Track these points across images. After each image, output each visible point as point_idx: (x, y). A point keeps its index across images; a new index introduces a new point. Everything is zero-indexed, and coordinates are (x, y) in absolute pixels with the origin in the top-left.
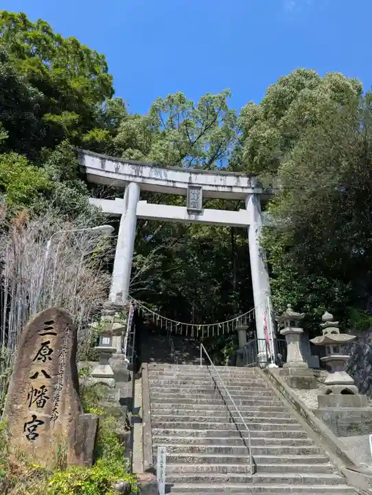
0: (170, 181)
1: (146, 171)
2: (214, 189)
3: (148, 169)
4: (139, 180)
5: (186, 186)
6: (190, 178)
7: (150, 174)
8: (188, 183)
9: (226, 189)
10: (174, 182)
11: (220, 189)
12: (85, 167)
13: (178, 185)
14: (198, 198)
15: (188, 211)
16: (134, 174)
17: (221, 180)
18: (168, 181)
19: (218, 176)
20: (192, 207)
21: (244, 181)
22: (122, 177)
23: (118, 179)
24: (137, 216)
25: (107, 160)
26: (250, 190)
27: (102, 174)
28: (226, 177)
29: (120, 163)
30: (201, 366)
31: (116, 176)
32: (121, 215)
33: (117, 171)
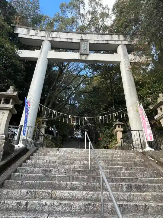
0: (69, 39)
1: (54, 34)
2: (97, 42)
3: (56, 33)
4: (50, 39)
5: (79, 41)
6: (82, 37)
7: (57, 35)
8: (81, 39)
9: (104, 42)
10: (71, 39)
11: (101, 42)
12: (17, 34)
13: (74, 41)
14: (87, 47)
15: (81, 54)
16: (47, 36)
17: (101, 37)
18: (67, 39)
19: (99, 35)
20: (83, 52)
21: (115, 37)
22: (40, 38)
23: (37, 40)
24: (48, 58)
25: (31, 30)
26: (119, 42)
27: (28, 37)
28: (104, 36)
29: (39, 31)
30: (85, 149)
31: (36, 38)
32: (38, 58)
33: (36, 35)
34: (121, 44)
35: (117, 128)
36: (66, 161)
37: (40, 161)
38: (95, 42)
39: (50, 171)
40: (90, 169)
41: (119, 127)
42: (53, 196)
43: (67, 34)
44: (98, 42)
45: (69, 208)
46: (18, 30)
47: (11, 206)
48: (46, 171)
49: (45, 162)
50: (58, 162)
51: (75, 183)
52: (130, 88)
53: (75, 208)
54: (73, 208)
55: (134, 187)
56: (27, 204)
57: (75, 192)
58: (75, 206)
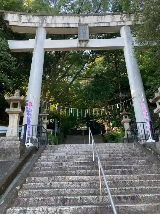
0: (66, 23)
1: (49, 19)
2: (97, 25)
3: (50, 17)
4: (44, 25)
5: (77, 26)
6: (80, 20)
7: (52, 21)
8: (79, 23)
9: (106, 25)
10: (68, 24)
11: (101, 25)
12: (8, 22)
13: (71, 26)
14: (85, 32)
15: (79, 41)
16: (41, 22)
17: (101, 19)
18: (64, 23)
19: (99, 16)
20: (82, 38)
21: (118, 17)
22: (33, 25)
23: (30, 27)
24: (44, 49)
25: (22, 15)
26: (122, 24)
27: (20, 24)
28: (105, 17)
29: (31, 16)
30: (90, 144)
31: (29, 25)
32: (33, 49)
33: (29, 21)
34: (124, 25)
35: (124, 119)
36: (73, 156)
37: (51, 157)
38: (95, 25)
39: (62, 164)
40: (94, 160)
41: (126, 117)
42: (67, 179)
43: (63, 18)
44: (99, 26)
45: (79, 185)
46: (7, 16)
47: (41, 186)
48: (59, 164)
49: (56, 157)
50: (66, 157)
51: (82, 171)
52: (135, 77)
53: (83, 185)
54: (82, 185)
55: (127, 171)
56: (51, 184)
57: (82, 177)
58: (83, 184)
